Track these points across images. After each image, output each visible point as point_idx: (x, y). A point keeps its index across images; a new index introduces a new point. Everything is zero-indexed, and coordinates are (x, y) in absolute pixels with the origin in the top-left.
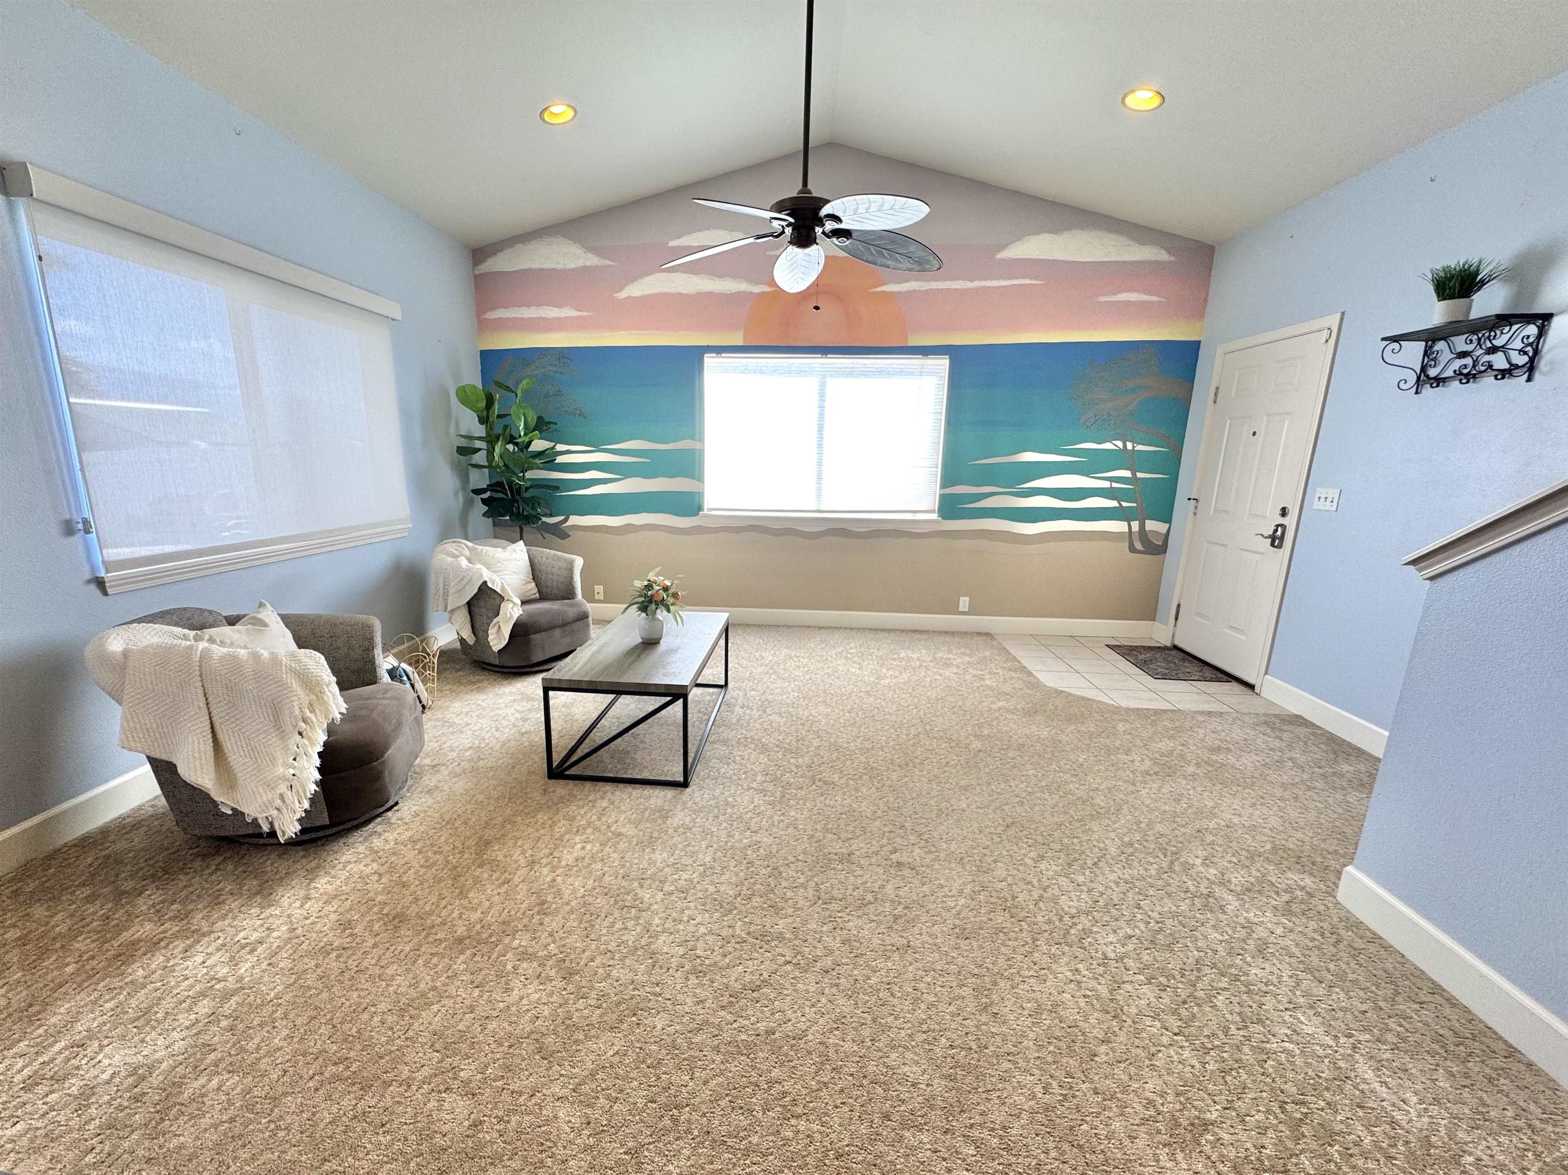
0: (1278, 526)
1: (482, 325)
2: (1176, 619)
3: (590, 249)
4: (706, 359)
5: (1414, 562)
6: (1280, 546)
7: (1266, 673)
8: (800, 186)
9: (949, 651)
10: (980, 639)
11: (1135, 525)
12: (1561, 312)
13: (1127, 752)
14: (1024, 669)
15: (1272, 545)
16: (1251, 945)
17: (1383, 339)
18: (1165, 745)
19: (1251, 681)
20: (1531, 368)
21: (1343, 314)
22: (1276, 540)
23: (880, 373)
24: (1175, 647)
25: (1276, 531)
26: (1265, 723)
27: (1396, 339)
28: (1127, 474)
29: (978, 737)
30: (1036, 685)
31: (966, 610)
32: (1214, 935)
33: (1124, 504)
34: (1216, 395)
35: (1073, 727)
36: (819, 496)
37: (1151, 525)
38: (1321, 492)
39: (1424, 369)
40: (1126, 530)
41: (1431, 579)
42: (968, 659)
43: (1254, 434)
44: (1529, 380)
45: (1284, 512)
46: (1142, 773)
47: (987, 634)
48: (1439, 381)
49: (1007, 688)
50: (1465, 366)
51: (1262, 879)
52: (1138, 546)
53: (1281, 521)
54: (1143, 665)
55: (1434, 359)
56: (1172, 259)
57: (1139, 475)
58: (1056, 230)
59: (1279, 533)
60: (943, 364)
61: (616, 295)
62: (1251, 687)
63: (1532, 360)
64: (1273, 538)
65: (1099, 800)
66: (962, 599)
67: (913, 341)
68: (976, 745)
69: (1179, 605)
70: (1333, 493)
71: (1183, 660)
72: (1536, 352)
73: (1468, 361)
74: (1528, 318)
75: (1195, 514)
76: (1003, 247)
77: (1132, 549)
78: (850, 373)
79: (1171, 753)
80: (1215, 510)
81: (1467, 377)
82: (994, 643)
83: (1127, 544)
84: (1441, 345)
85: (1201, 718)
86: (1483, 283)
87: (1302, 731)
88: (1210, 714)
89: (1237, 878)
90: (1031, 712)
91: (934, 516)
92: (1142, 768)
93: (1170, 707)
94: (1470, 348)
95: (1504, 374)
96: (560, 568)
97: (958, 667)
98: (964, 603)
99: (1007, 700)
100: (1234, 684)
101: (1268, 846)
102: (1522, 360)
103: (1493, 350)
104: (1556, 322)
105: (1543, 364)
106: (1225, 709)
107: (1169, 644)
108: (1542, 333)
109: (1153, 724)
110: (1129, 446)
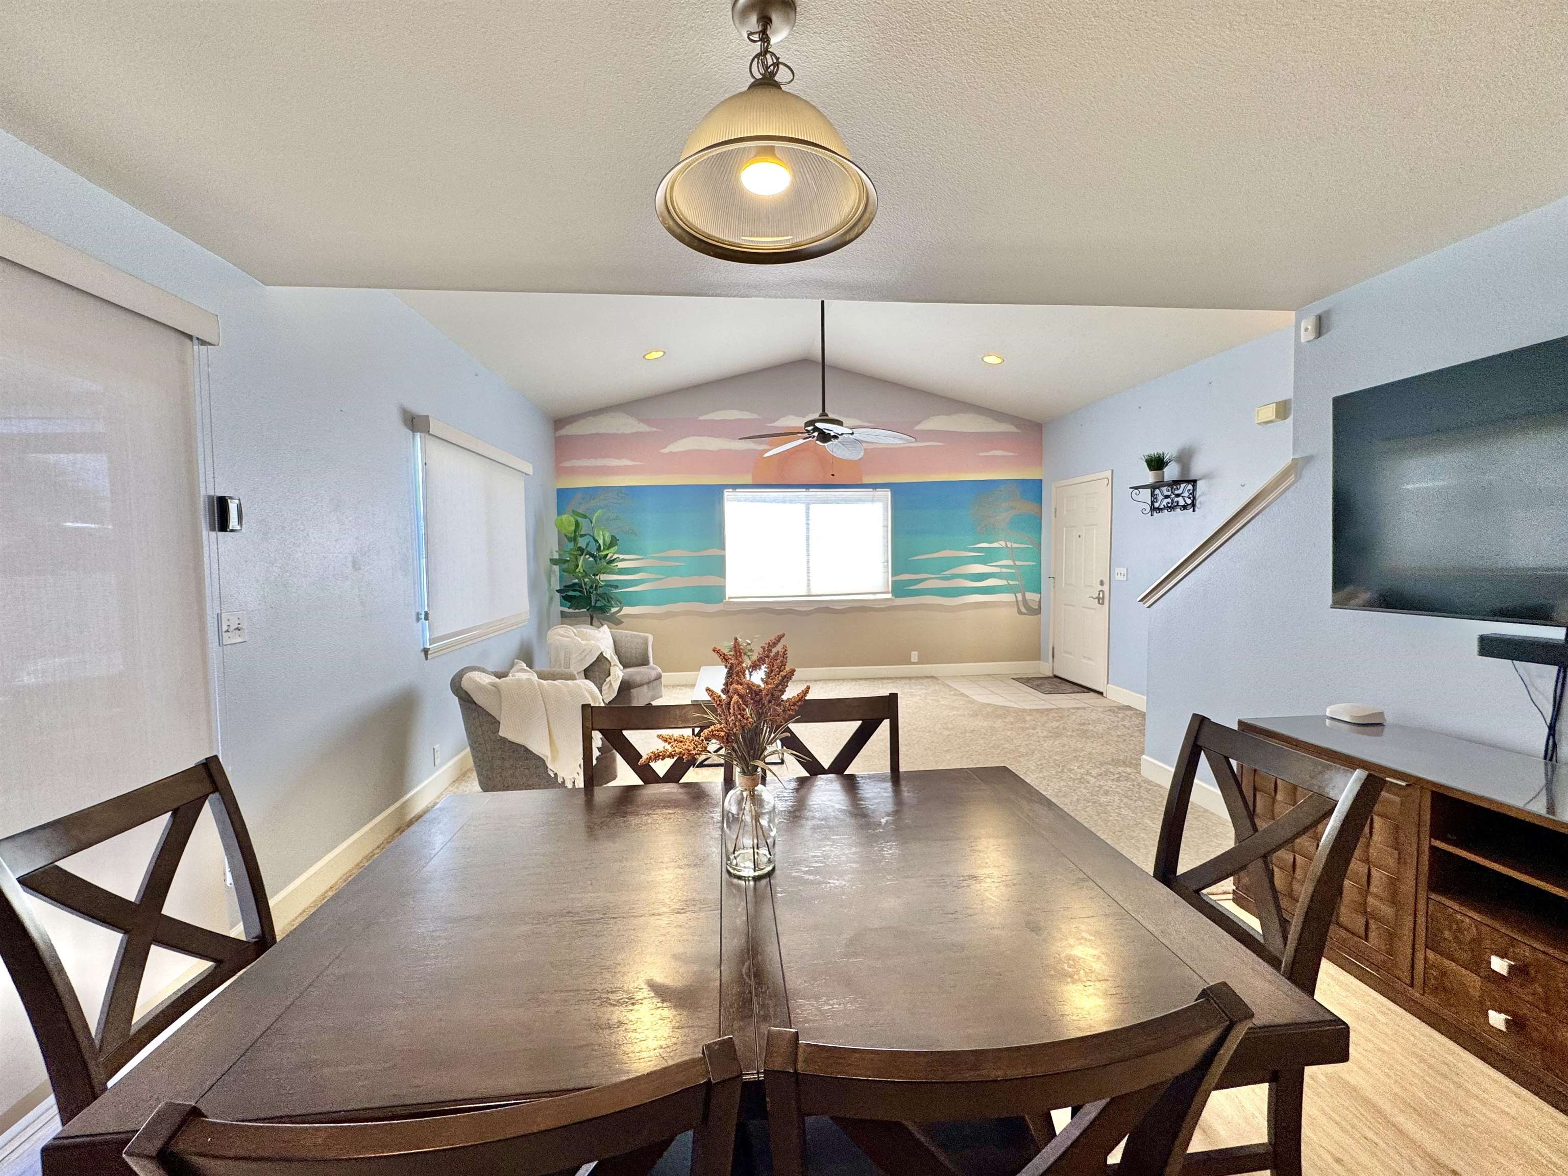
0: (1100, 591)
1: (560, 471)
2: (1053, 657)
3: (641, 421)
4: (726, 494)
5: (1141, 600)
6: (1103, 604)
7: (1108, 683)
8: (821, 411)
9: (911, 688)
10: (930, 680)
11: (1019, 596)
12: (1200, 479)
13: (1034, 729)
14: (962, 694)
15: (1099, 603)
16: (1102, 792)
17: (1131, 488)
18: (1055, 724)
19: (1101, 690)
20: (1193, 505)
21: (1112, 471)
22: (1100, 600)
23: (847, 501)
24: (1056, 677)
25: (1099, 594)
26: (1109, 710)
27: (1136, 488)
28: (1010, 562)
29: (947, 729)
30: (973, 702)
31: (916, 661)
32: (1085, 791)
33: (1011, 582)
34: (1056, 512)
35: (1000, 720)
36: (809, 585)
37: (1030, 596)
38: (1118, 570)
39: (1152, 503)
40: (1014, 599)
41: (1149, 607)
42: (924, 691)
43: (1080, 536)
44: (1194, 511)
45: (1102, 583)
46: (1043, 737)
47: (933, 677)
48: (1159, 510)
49: (956, 704)
50: (1169, 503)
51: (1107, 771)
52: (1023, 610)
53: (1100, 588)
54: (1037, 688)
55: (1156, 498)
56: (1019, 431)
57: (1017, 563)
58: (949, 413)
59: (1101, 596)
60: (887, 494)
61: (661, 451)
62: (1101, 693)
63: (1193, 501)
64: (1099, 598)
65: (1022, 750)
66: (913, 653)
67: (866, 481)
68: (946, 733)
69: (1053, 648)
70: (1124, 571)
71: (1060, 683)
72: (1194, 498)
73: (1169, 500)
74: (1188, 482)
75: (1054, 587)
76: (919, 423)
77: (1020, 612)
78: (825, 501)
79: (1058, 728)
80: (1066, 584)
81: (1171, 508)
82: (939, 682)
83: (1016, 609)
84: (1157, 491)
85: (1072, 711)
86: (1167, 464)
87: (1129, 713)
88: (1078, 708)
89: (1094, 772)
90: (975, 715)
91: (889, 596)
92: (1043, 735)
93: (1054, 707)
94: (1169, 493)
95: (1185, 507)
96: (637, 644)
97: (920, 696)
98: (914, 656)
99: (958, 711)
100: (1092, 693)
101: (1110, 759)
102: (1189, 501)
103: (1178, 496)
104: (1199, 483)
105: (1198, 504)
106: (1086, 706)
107: (1051, 675)
108: (1194, 489)
109: (1047, 715)
110: (1009, 545)
